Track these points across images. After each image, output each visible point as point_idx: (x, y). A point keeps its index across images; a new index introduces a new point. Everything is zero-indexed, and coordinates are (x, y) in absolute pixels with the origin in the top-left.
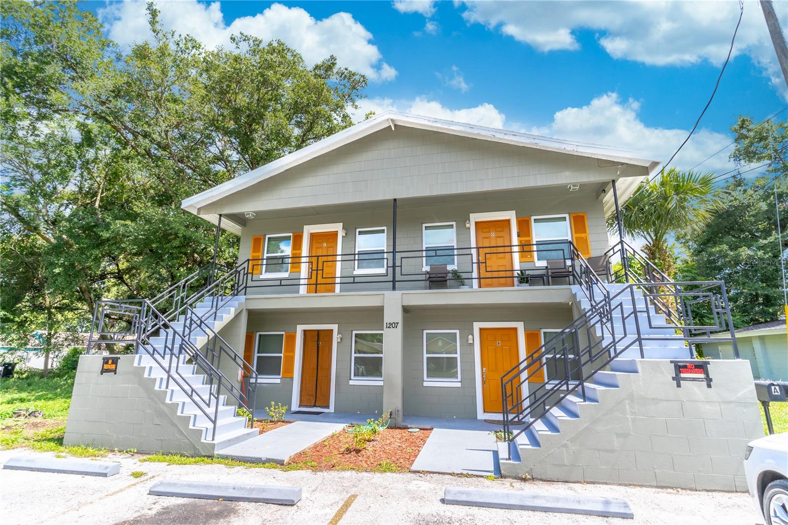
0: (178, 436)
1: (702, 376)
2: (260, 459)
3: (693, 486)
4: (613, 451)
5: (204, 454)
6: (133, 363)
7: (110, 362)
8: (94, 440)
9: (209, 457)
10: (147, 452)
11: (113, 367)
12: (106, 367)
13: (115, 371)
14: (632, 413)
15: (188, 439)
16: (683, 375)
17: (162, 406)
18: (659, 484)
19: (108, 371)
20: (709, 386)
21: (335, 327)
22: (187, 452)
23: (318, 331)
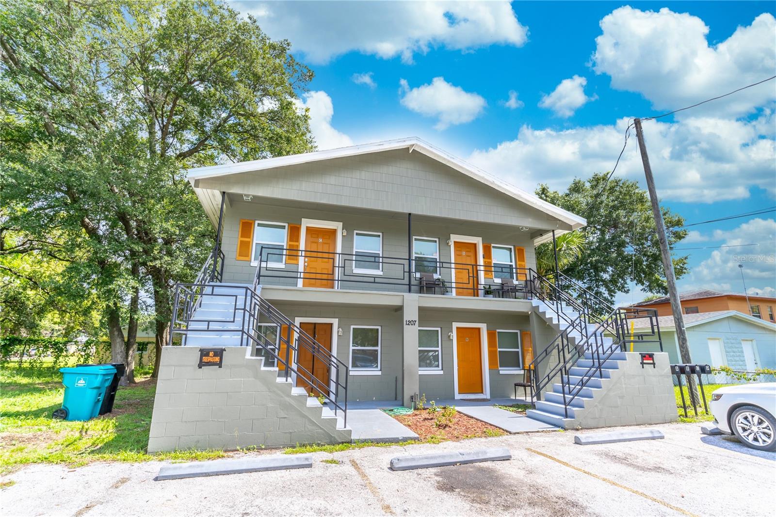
0: (310, 427)
1: (651, 362)
2: (398, 438)
3: (650, 422)
4: (617, 407)
5: (340, 441)
6: (245, 355)
7: (211, 354)
8: (198, 442)
9: (348, 442)
10: (274, 447)
11: (217, 359)
12: (205, 359)
13: (220, 365)
14: (625, 384)
15: (322, 429)
16: (645, 361)
17: (287, 399)
18: (638, 423)
19: (209, 364)
20: (654, 367)
21: (335, 322)
22: (321, 441)
23: (315, 324)
